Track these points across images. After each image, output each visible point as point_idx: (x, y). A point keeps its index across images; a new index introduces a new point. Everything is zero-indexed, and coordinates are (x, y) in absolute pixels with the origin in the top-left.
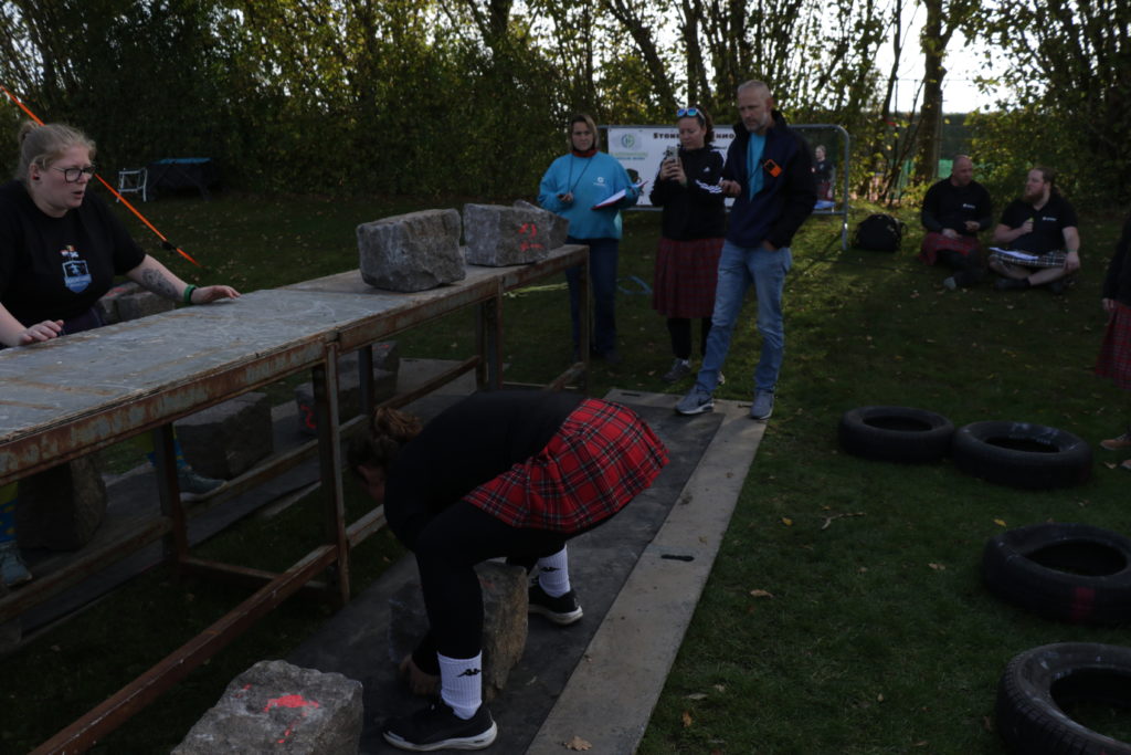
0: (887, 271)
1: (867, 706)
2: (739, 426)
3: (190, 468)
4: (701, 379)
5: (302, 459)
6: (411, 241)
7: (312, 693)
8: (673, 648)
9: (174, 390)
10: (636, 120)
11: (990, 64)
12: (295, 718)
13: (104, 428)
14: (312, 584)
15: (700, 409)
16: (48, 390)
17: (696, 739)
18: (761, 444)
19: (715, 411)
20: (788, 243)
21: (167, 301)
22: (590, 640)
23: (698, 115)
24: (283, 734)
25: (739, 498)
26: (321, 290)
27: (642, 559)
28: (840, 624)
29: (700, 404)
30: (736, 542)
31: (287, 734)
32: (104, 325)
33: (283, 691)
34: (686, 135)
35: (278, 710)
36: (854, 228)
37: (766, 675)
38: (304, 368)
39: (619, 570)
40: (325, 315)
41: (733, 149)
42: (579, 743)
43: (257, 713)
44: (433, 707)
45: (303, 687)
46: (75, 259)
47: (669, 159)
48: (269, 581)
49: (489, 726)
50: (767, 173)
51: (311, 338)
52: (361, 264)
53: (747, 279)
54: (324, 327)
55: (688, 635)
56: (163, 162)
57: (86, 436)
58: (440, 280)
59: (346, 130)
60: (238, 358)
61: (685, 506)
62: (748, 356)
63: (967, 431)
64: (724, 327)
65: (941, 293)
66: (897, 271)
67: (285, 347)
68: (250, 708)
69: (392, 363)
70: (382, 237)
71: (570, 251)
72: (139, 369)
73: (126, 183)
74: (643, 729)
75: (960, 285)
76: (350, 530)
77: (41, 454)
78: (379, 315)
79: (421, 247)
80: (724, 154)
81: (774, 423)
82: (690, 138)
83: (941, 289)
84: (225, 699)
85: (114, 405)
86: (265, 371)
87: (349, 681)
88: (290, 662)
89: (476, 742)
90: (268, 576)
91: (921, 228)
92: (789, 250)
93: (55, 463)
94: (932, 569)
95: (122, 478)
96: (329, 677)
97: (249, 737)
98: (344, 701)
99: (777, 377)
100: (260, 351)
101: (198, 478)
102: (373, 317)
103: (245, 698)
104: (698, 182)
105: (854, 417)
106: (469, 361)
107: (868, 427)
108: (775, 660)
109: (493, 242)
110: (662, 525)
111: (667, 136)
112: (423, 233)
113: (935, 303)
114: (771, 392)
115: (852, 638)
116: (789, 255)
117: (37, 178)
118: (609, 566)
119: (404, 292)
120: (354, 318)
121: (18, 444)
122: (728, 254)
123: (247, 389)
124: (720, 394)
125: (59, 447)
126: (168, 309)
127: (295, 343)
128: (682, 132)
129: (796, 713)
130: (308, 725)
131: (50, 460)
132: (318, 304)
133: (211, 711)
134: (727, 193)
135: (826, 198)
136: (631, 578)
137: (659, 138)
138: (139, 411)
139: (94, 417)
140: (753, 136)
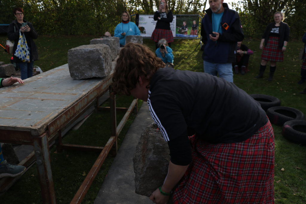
77: (70, 115)
125: (73, 112)
135: (196, 35)
137: (150, 18)
138: (86, 99)
139: (79, 102)
140: (214, 14)
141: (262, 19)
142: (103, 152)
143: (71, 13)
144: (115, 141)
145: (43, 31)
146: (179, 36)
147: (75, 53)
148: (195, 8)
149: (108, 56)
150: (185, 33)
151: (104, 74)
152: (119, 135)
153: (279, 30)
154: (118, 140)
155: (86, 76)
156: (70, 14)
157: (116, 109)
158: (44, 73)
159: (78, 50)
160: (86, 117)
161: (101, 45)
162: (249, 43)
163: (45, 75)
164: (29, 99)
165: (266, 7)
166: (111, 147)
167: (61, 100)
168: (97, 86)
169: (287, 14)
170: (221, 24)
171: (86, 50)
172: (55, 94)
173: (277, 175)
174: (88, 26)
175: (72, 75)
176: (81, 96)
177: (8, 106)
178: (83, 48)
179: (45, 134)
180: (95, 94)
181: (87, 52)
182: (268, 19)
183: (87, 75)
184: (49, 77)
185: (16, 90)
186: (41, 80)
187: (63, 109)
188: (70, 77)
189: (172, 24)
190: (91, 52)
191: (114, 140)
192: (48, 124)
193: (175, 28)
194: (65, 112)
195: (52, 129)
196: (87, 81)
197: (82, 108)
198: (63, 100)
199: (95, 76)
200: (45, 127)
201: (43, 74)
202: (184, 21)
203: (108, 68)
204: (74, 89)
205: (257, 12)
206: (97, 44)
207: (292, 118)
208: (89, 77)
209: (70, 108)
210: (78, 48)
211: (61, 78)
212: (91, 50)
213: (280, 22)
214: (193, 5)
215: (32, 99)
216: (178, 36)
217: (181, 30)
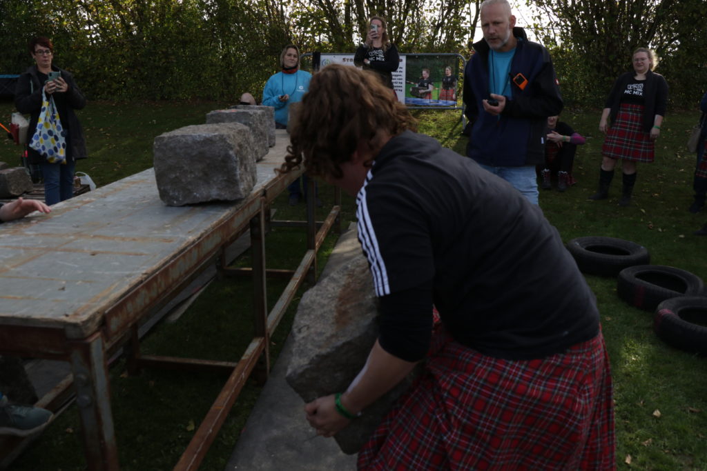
13: (182, 267)
16: (118, 241)
57: (175, 274)
77: (158, 289)
90: (231, 364)
93: (163, 296)
125: (165, 283)
135: (452, 100)
137: (346, 61)
138: (195, 252)
139: (178, 259)
140: (494, 54)
141: (603, 63)
142: (235, 373)
143: (164, 50)
144: (262, 348)
145: (98, 90)
146: (414, 102)
147: (172, 145)
148: (450, 37)
149: (247, 152)
150: (428, 97)
151: (238, 192)
152: (274, 333)
153: (644, 89)
154: (270, 345)
155: (195, 196)
156: (160, 52)
157: (267, 273)
158: (98, 189)
159: (177, 136)
160: (195, 293)
161: (231, 125)
162: (575, 117)
163: (100, 194)
164: (61, 251)
165: (614, 36)
166: (254, 363)
167: (136, 255)
168: (222, 221)
169: (660, 52)
170: (511, 75)
171: (196, 136)
172: (123, 239)
173: (643, 426)
174: (202, 78)
175: (163, 194)
176: (183, 245)
177: (13, 269)
178: (191, 133)
179: (98, 334)
180: (217, 240)
181: (199, 142)
182: (619, 64)
183: (198, 195)
184: (110, 199)
185: (31, 231)
186: (92, 207)
187: (141, 275)
188: (159, 198)
189: (397, 76)
190: (208, 141)
191: (260, 347)
192: (107, 312)
193: (404, 85)
194: (147, 283)
195: (114, 324)
196: (198, 209)
197: (186, 273)
198: (141, 255)
199: (218, 197)
200: (98, 318)
201: (96, 193)
202: (424, 67)
203: (246, 179)
204: (168, 228)
205: (594, 46)
206: (222, 124)
207: (677, 293)
208: (204, 200)
209: (157, 273)
210: (178, 132)
211: (137, 203)
212: (207, 136)
213: (646, 72)
214: (445, 31)
215: (69, 250)
216: (411, 103)
217: (418, 89)
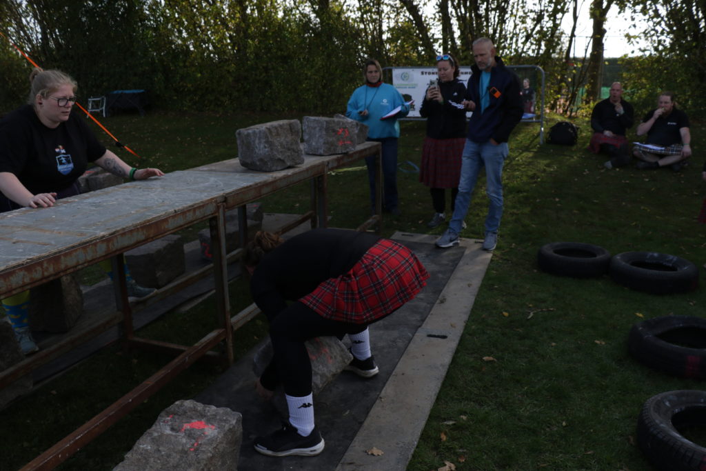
0: (568, 158)
1: (555, 429)
2: (475, 255)
3: (134, 281)
4: (452, 225)
5: (203, 276)
6: (270, 140)
7: (211, 420)
8: (434, 392)
9: (124, 233)
10: (410, 63)
11: (635, 26)
12: (200, 435)
13: (81, 257)
14: (210, 353)
15: (451, 244)
16: (47, 233)
17: (449, 449)
18: (489, 265)
19: (460, 245)
20: (506, 140)
21: (119, 178)
22: (383, 388)
23: (449, 59)
24: (193, 445)
25: (476, 299)
26: (215, 171)
27: (415, 337)
28: (539, 378)
29: (451, 241)
30: (473, 327)
31: (196, 445)
32: (80, 193)
33: (193, 419)
34: (443, 72)
35: (190, 430)
36: (547, 131)
37: (492, 410)
38: (204, 219)
39: (400, 344)
40: (217, 186)
41: (471, 81)
42: (375, 451)
43: (177, 432)
44: (285, 429)
45: (205, 416)
46: (63, 154)
47: (432, 87)
48: (182, 351)
49: (319, 441)
50: (492, 97)
51: (208, 200)
52: (239, 155)
53: (480, 163)
54: (216, 194)
55: (443, 385)
56: (115, 92)
57: (70, 262)
58: (289, 164)
59: (229, 72)
60: (164, 213)
61: (442, 305)
62: (481, 211)
63: (618, 258)
64: (466, 193)
65: (602, 171)
66: (575, 157)
67: (192, 206)
68: (172, 429)
69: (258, 216)
70: (252, 137)
71: (369, 146)
72: (103, 220)
73: (92, 106)
74: (416, 443)
75: (614, 166)
76: (234, 320)
77: (43, 272)
78: (251, 186)
79: (277, 144)
80: (466, 84)
81: (497, 253)
82: (445, 74)
83: (602, 169)
84: (157, 423)
85: (87, 242)
86: (181, 221)
87: (234, 413)
88: (197, 401)
89: (311, 451)
90: (183, 348)
91: (590, 129)
92: (507, 145)
93: (51, 278)
94: (596, 344)
95: (92, 288)
96: (221, 410)
97: (172, 446)
98: (231, 425)
99: (499, 224)
100: (177, 209)
101: (139, 288)
102: (247, 187)
103: (170, 423)
104: (450, 101)
105: (548, 249)
106: (306, 215)
107: (556, 255)
108: (498, 400)
109: (321, 141)
110: (427, 317)
111: (429, 73)
112: (278, 134)
113: (598, 177)
114: (495, 233)
115: (546, 387)
116: (506, 148)
117: (41, 104)
118: (394, 341)
119: (266, 172)
120: (235, 188)
121: (29, 267)
122: (469, 147)
123: (168, 233)
124: (463, 234)
125: (54, 268)
126: (119, 183)
127: (198, 204)
128: (440, 70)
129: (511, 433)
130: (208, 440)
131: (48, 277)
132: (212, 179)
133: (148, 431)
134: (467, 109)
135: (530, 112)
136: (408, 348)
140: (483, 73)
152: (241, 327)
170: (488, 88)
172: (52, 232)
187: (25, 260)
194: (26, 267)
198: (48, 245)
